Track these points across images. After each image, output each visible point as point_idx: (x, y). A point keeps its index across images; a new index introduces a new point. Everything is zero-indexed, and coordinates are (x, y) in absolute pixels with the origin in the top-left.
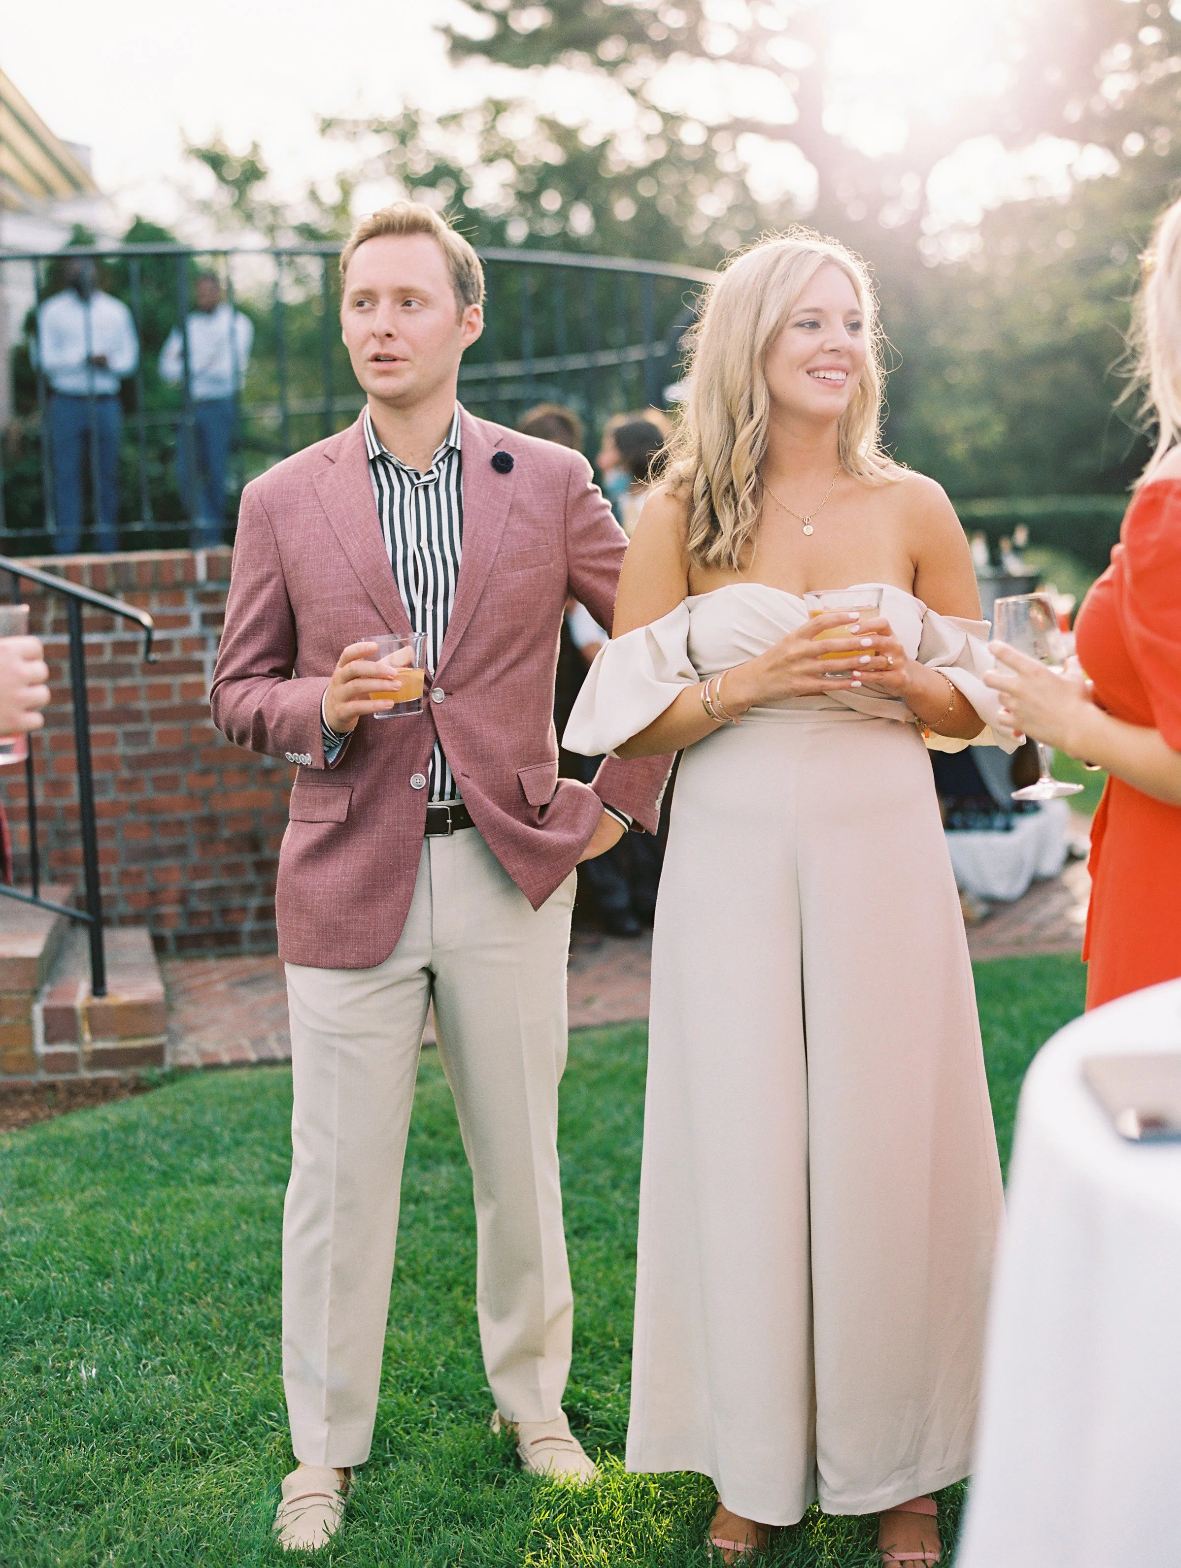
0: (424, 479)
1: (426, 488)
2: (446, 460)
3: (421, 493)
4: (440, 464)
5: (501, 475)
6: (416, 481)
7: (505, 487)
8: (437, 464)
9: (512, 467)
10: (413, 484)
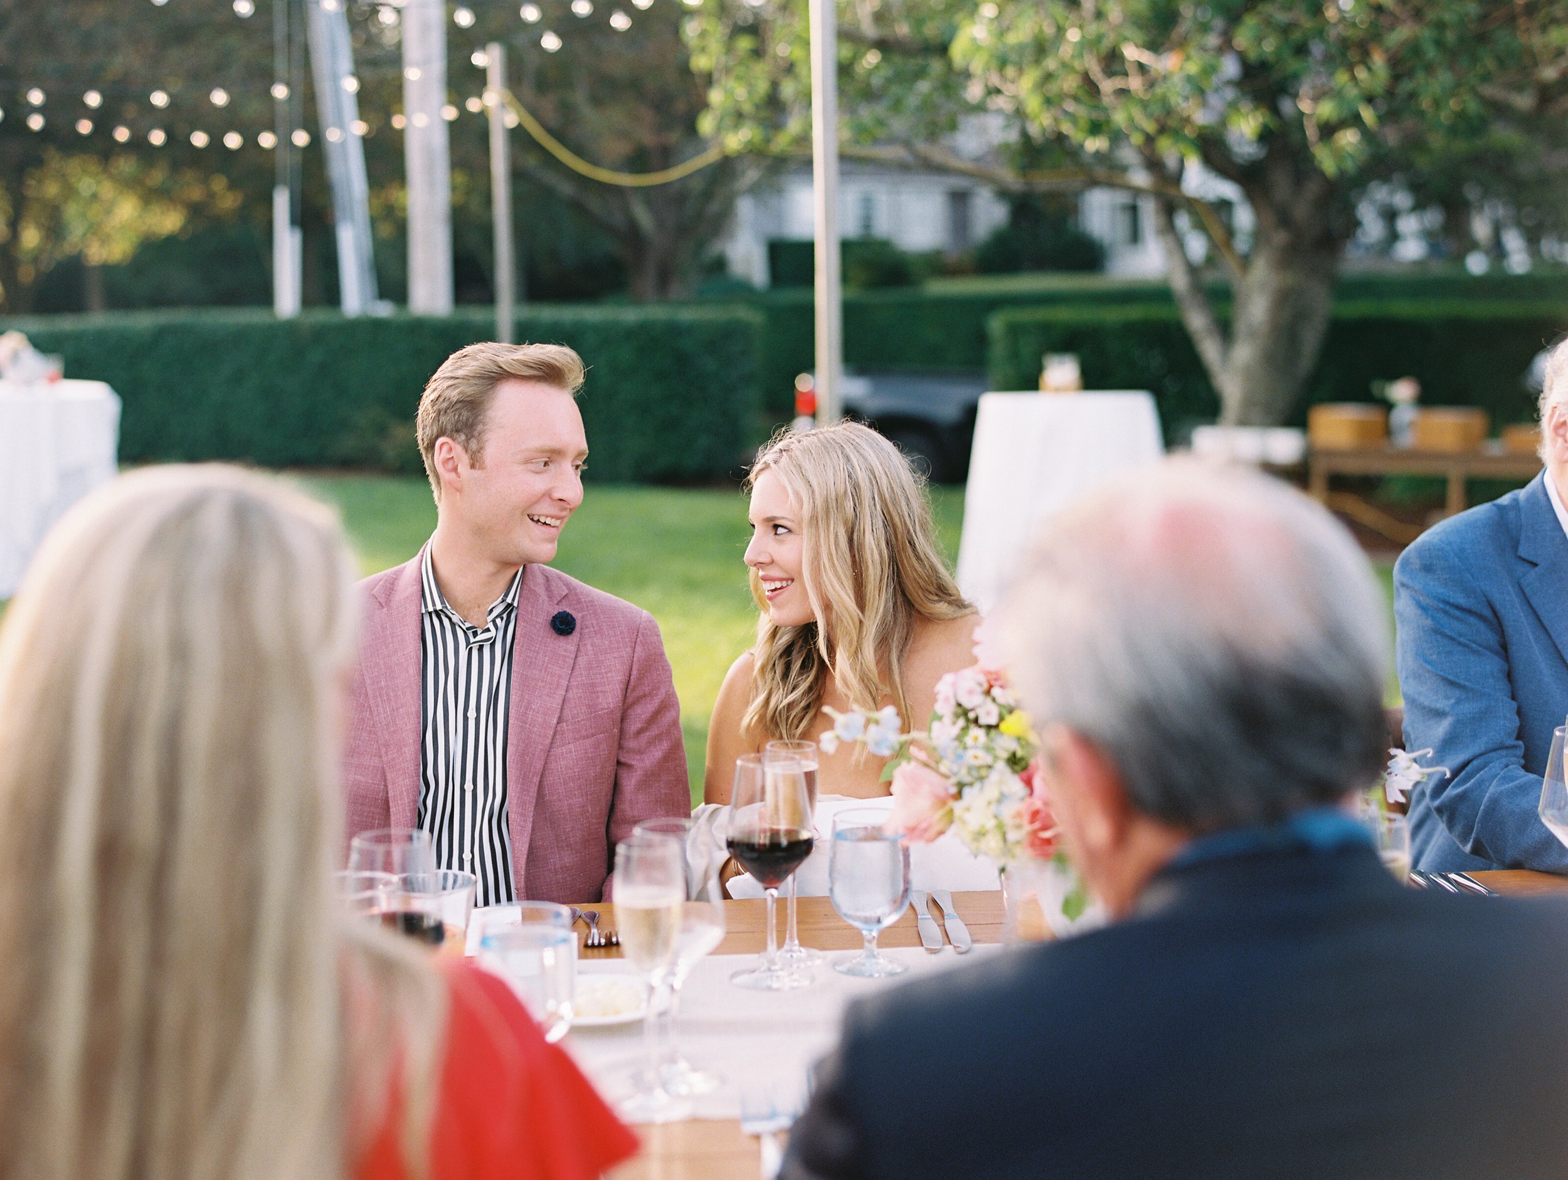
0: (480, 637)
1: (481, 648)
2: (505, 616)
3: (475, 653)
4: (498, 621)
5: (562, 638)
6: (472, 640)
7: (566, 650)
8: (494, 621)
9: (573, 629)
10: (468, 643)
